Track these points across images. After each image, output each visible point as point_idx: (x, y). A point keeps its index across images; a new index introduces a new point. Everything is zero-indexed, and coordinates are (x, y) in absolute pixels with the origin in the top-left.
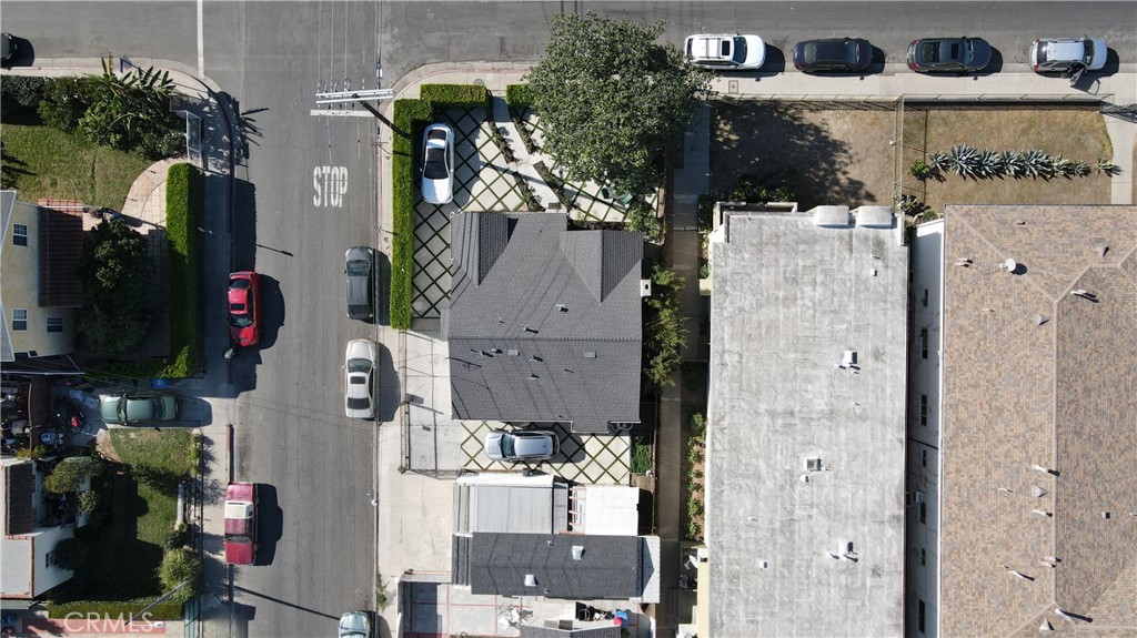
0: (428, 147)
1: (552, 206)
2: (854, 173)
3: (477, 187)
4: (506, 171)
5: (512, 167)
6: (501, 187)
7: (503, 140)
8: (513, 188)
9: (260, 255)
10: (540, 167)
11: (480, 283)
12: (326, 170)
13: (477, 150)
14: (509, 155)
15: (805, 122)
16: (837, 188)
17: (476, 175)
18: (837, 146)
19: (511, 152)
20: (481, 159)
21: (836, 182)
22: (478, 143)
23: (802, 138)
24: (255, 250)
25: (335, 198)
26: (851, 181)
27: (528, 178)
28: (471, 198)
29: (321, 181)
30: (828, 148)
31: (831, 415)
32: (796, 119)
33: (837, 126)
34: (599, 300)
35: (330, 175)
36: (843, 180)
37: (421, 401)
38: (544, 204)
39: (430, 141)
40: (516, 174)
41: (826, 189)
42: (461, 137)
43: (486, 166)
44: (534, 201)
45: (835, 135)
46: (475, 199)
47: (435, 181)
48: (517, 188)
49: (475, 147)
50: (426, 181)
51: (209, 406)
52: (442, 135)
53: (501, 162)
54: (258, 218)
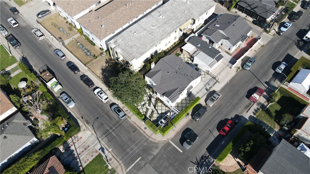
1: (154, 98)
4: (156, 110)
8: (158, 106)
9: (216, 136)
10: (149, 105)
11: (178, 88)
15: (103, 76)
16: (109, 64)
17: (162, 113)
18: (102, 69)
19: (152, 112)
20: (158, 115)
21: (108, 65)
23: (106, 75)
24: (216, 137)
26: (106, 64)
27: (154, 106)
30: (104, 71)
31: (145, 30)
32: (103, 78)
33: (99, 72)
34: (161, 70)
36: (107, 65)
37: (206, 89)
38: (155, 99)
40: (155, 108)
41: (111, 66)
44: (156, 101)
45: (101, 71)
49: (157, 118)
51: (248, 118)
53: (155, 112)
54: (211, 142)
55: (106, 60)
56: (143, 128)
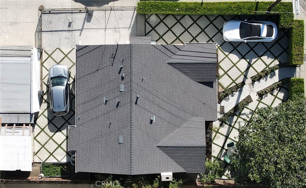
0: (261, 25)
1: (222, 108)
3: (234, 57)
4: (246, 77)
5: (249, 81)
6: (234, 73)
7: (267, 75)
8: (234, 81)
10: (248, 100)
11: (169, 64)
13: (259, 57)
14: (257, 79)
17: (243, 57)
27: (241, 92)
37: (89, 21)
39: (265, 27)
40: (243, 83)
42: (268, 47)
44: (225, 96)
46: (227, 56)
47: (239, 30)
48: (234, 84)
52: (269, 34)
53: (252, 73)
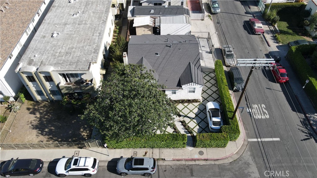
2: (32, 117)
3: (196, 110)
5: (181, 119)
6: (186, 111)
7: (186, 129)
8: (181, 111)
11: (190, 63)
12: (263, 117)
13: (198, 124)
14: (183, 123)
15: (47, 137)
16: (41, 111)
17: (197, 115)
18: (35, 127)
19: (182, 125)
20: (195, 121)
21: (41, 113)
22: (198, 127)
23: (51, 130)
25: (256, 107)
26: (34, 114)
27: (175, 114)
28: (198, 107)
29: (264, 113)
30: (40, 127)
32: (51, 138)
33: (33, 136)
34: (143, 58)
35: (261, 115)
36: (38, 115)
39: (219, 120)
40: (180, 116)
41: (47, 111)
43: (193, 118)
45: (35, 132)
46: (196, 107)
48: (179, 111)
49: (199, 126)
50: (218, 107)
51: (278, 49)
52: (215, 123)
53: (187, 120)
55: (28, 109)
56: (197, 156)
